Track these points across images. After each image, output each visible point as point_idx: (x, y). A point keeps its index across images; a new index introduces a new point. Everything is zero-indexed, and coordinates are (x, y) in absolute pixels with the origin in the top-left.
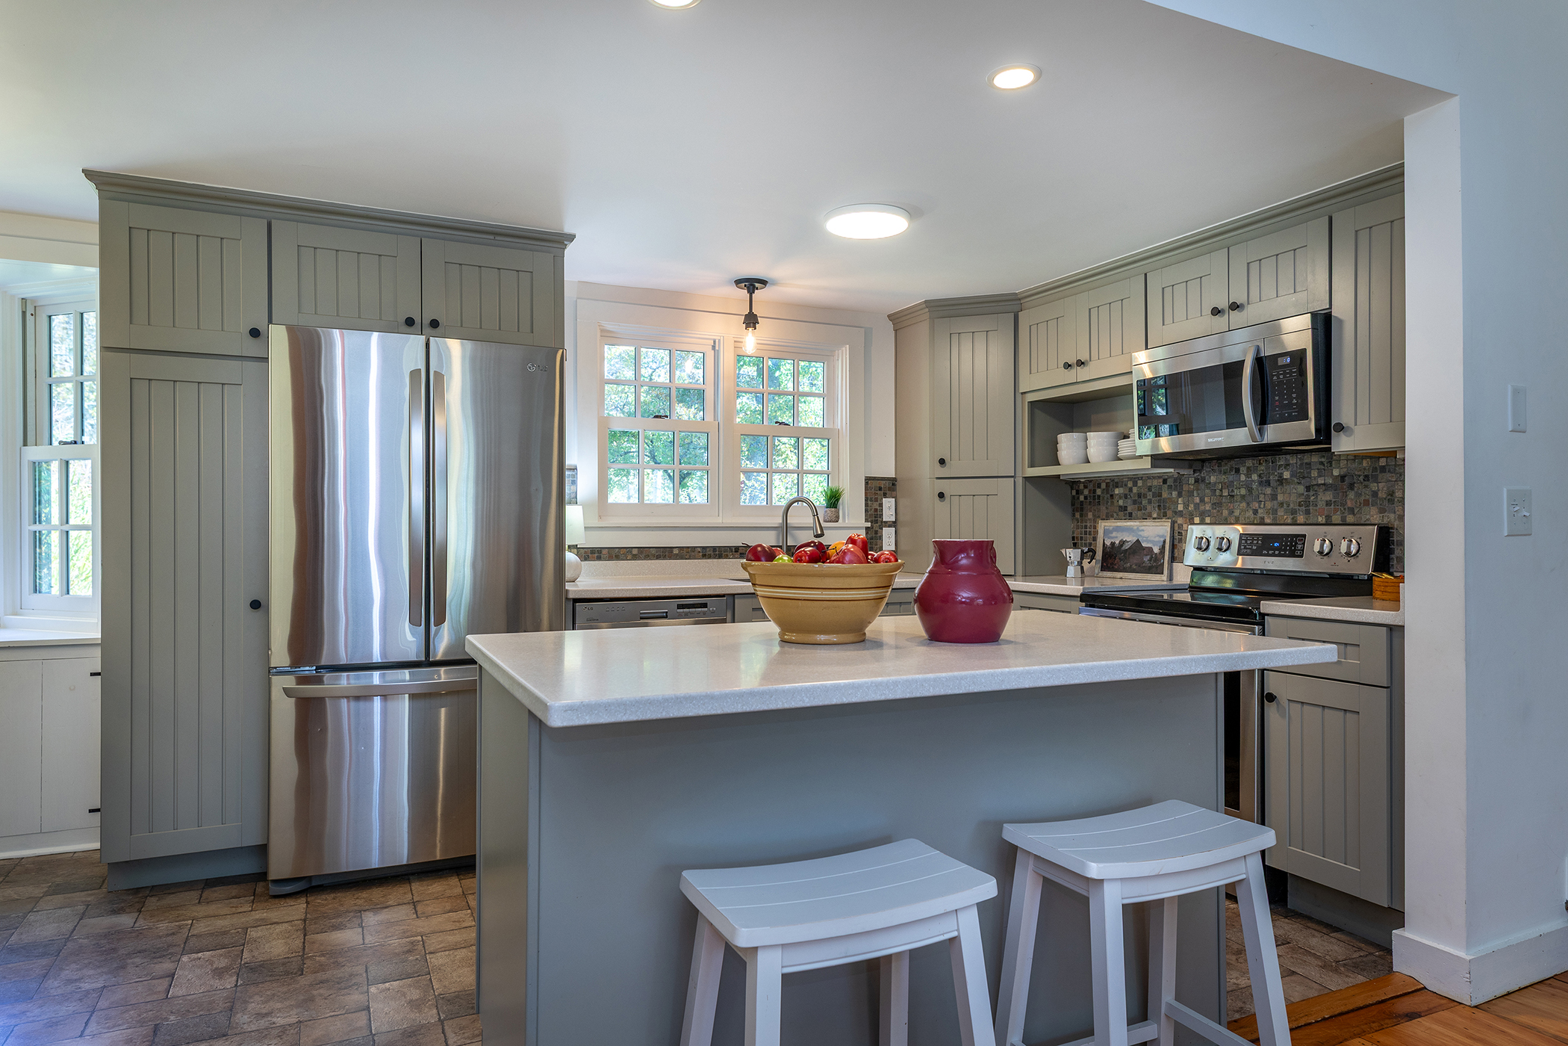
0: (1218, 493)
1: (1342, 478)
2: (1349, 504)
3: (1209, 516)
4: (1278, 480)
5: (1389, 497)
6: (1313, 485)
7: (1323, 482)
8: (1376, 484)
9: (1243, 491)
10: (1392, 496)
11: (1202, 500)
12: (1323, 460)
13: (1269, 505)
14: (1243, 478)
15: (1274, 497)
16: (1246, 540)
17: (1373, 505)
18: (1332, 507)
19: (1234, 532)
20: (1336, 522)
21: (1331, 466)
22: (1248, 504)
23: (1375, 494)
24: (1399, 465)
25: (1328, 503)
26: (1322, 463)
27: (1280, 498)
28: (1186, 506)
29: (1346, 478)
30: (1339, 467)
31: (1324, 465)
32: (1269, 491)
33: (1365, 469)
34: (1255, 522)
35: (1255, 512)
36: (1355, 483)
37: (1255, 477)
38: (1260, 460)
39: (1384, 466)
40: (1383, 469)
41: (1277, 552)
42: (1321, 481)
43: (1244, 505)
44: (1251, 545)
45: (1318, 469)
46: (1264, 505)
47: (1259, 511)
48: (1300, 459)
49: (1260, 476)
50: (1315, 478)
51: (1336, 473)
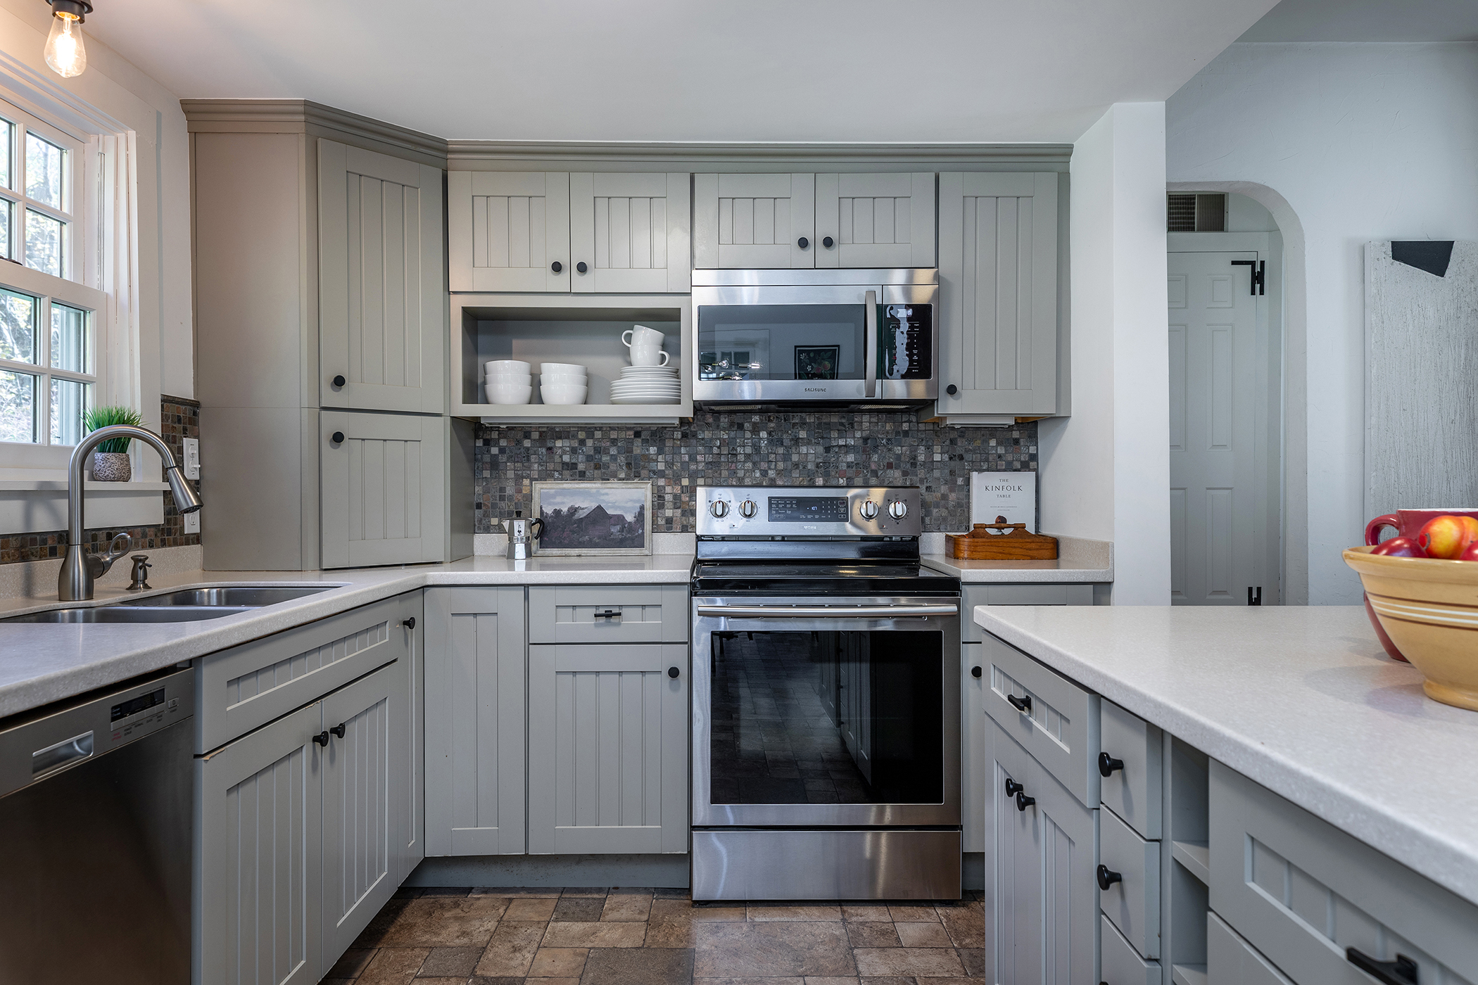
0: (715, 450)
1: (865, 440)
2: (873, 467)
3: (702, 477)
4: (793, 439)
5: (912, 461)
6: (834, 446)
7: (844, 443)
8: (900, 448)
9: (748, 450)
10: (914, 459)
11: (693, 459)
12: (843, 421)
13: (781, 465)
14: (748, 435)
15: (786, 457)
16: (777, 504)
17: (896, 468)
18: (854, 469)
19: (761, 497)
20: (858, 485)
21: (853, 427)
22: (754, 464)
23: (898, 457)
24: (921, 431)
25: (849, 465)
26: (842, 424)
27: (795, 458)
28: (669, 464)
29: (869, 441)
30: (862, 430)
31: (845, 426)
32: (781, 450)
33: (888, 433)
34: (764, 484)
35: (764, 473)
36: (878, 446)
37: (764, 434)
38: (769, 417)
39: (907, 431)
40: (906, 433)
41: (817, 517)
42: (842, 442)
43: (749, 465)
44: (779, 508)
45: (838, 430)
46: (776, 465)
47: (769, 471)
48: (818, 418)
49: (770, 434)
50: (835, 438)
51: (858, 434)
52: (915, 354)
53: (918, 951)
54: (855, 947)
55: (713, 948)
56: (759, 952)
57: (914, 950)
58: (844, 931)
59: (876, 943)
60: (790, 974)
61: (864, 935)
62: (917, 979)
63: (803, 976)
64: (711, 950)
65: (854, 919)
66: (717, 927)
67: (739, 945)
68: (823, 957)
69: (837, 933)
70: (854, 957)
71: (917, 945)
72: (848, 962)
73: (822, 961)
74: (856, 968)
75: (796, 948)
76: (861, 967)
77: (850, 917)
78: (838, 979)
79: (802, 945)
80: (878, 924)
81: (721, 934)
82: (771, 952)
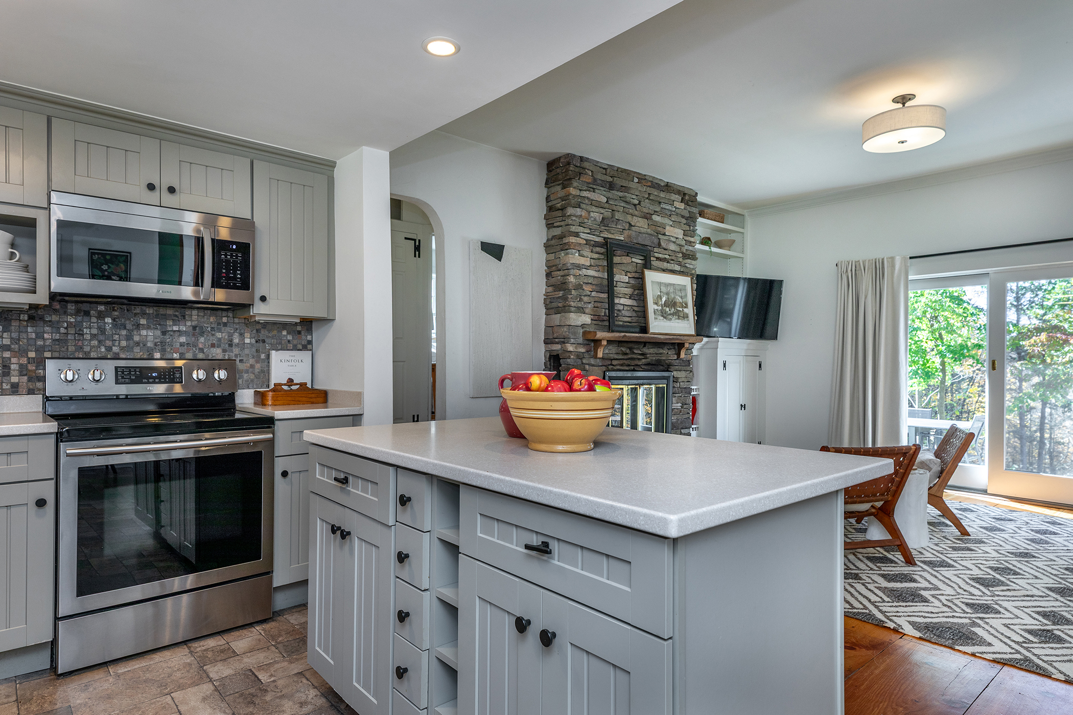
0: (62, 330)
1: (194, 328)
2: (201, 346)
3: (49, 351)
4: (134, 325)
5: (229, 342)
6: (169, 331)
7: (177, 329)
8: (220, 334)
9: (95, 331)
10: (231, 342)
11: (40, 336)
12: (177, 313)
13: (124, 343)
14: (94, 320)
15: (129, 338)
16: (123, 372)
17: (218, 347)
18: (185, 347)
19: (110, 366)
21: (184, 318)
22: (100, 342)
23: (219, 340)
24: (236, 323)
25: (182, 345)
26: (176, 316)
27: (136, 338)
28: (16, 341)
29: (198, 328)
30: (191, 321)
31: (178, 317)
32: (124, 332)
33: (211, 323)
34: (109, 357)
35: (109, 349)
36: (204, 332)
37: (108, 320)
38: (114, 307)
39: (226, 323)
40: (225, 325)
41: (157, 380)
42: (175, 328)
43: (95, 343)
44: (122, 375)
45: (173, 320)
46: (119, 343)
47: (113, 348)
48: (156, 311)
49: (114, 320)
50: (170, 325)
51: (189, 323)
52: (239, 274)
53: (249, 654)
54: (204, 665)
55: (87, 700)
56: (128, 691)
57: (247, 654)
58: (193, 658)
59: (219, 658)
60: (158, 696)
61: (209, 656)
62: (253, 669)
63: (169, 694)
64: (86, 702)
65: (198, 649)
66: (86, 686)
67: (110, 691)
68: (181, 678)
69: (188, 661)
70: (205, 671)
71: (248, 651)
72: (201, 675)
73: (181, 681)
74: (208, 676)
75: (158, 679)
76: (211, 675)
77: (195, 649)
78: (196, 687)
79: (162, 676)
80: (217, 647)
81: (91, 689)
82: (138, 687)
